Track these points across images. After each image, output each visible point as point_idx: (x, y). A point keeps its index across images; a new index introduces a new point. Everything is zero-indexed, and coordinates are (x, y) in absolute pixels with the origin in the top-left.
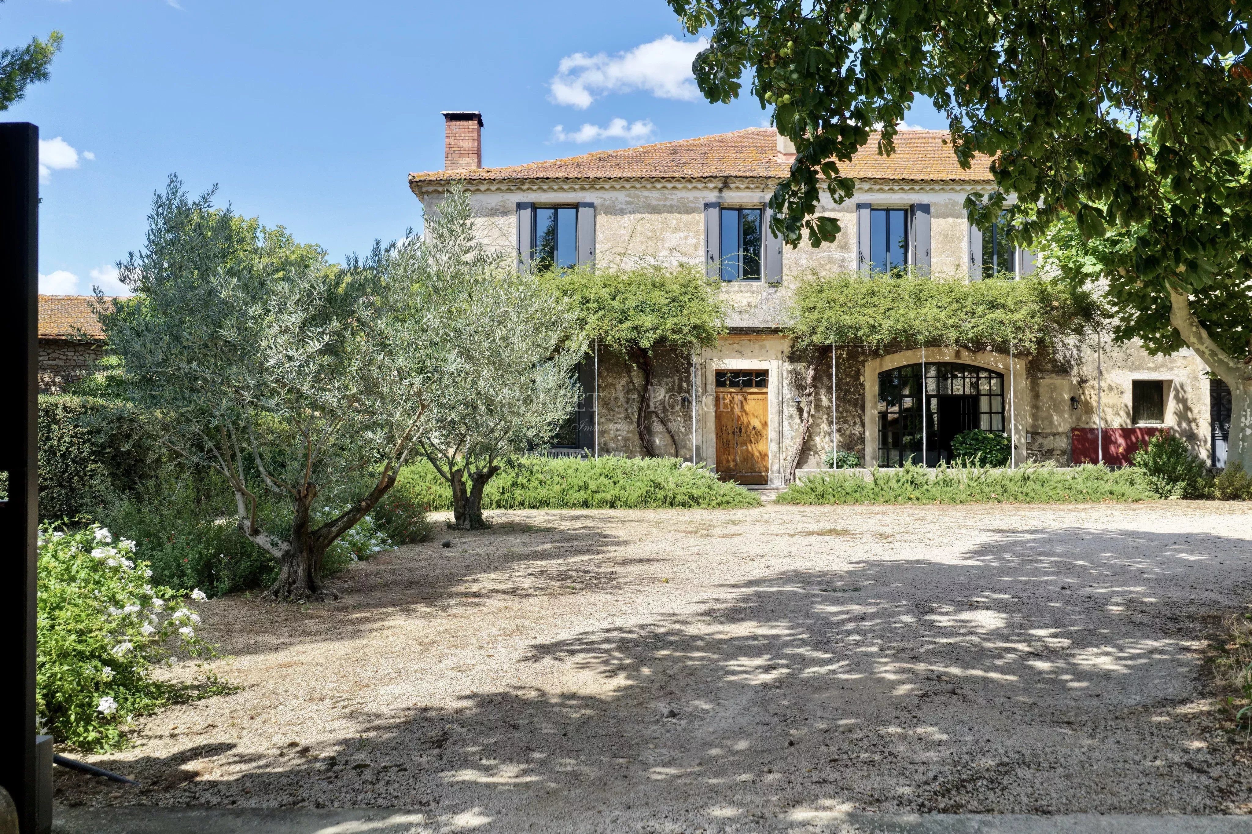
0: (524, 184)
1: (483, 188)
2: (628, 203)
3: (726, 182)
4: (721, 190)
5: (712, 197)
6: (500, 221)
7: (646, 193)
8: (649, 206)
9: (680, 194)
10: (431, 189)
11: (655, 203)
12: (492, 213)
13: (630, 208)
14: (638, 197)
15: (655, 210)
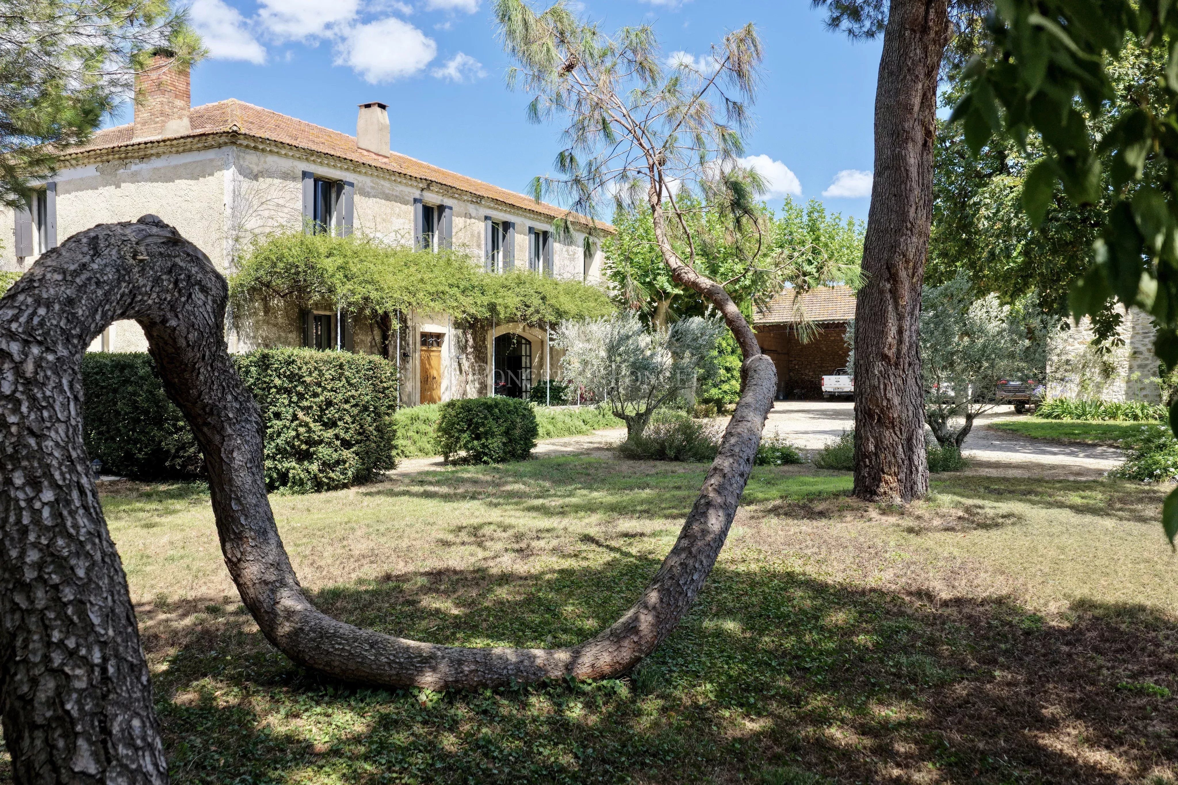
0: (312, 155)
1: (283, 152)
2: (373, 188)
3: (429, 184)
4: (422, 190)
5: (417, 194)
6: (291, 184)
7: (382, 182)
8: (384, 193)
9: (401, 188)
10: (245, 143)
11: (387, 191)
12: (286, 176)
13: (373, 192)
14: (378, 184)
15: (387, 198)
